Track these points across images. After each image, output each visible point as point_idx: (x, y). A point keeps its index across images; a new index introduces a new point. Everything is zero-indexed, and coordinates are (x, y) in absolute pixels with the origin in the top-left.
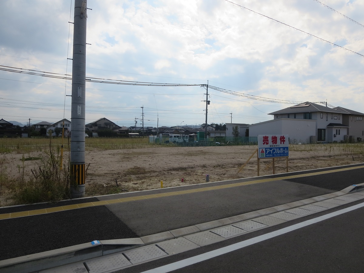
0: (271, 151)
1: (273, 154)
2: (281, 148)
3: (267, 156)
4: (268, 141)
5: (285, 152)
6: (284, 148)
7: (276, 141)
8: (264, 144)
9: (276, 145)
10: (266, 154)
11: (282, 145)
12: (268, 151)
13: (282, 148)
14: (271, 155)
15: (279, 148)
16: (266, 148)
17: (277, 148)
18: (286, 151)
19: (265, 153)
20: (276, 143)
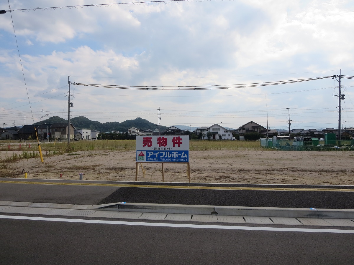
0: (157, 154)
1: (159, 158)
2: (174, 151)
3: (148, 159)
4: (151, 142)
5: (182, 157)
6: (180, 152)
7: (166, 142)
8: (144, 146)
9: (165, 147)
10: (147, 158)
11: (176, 148)
12: (150, 155)
13: (176, 151)
14: (155, 159)
15: (171, 152)
16: (147, 151)
17: (168, 151)
18: (184, 155)
19: (145, 157)
20: (165, 145)
